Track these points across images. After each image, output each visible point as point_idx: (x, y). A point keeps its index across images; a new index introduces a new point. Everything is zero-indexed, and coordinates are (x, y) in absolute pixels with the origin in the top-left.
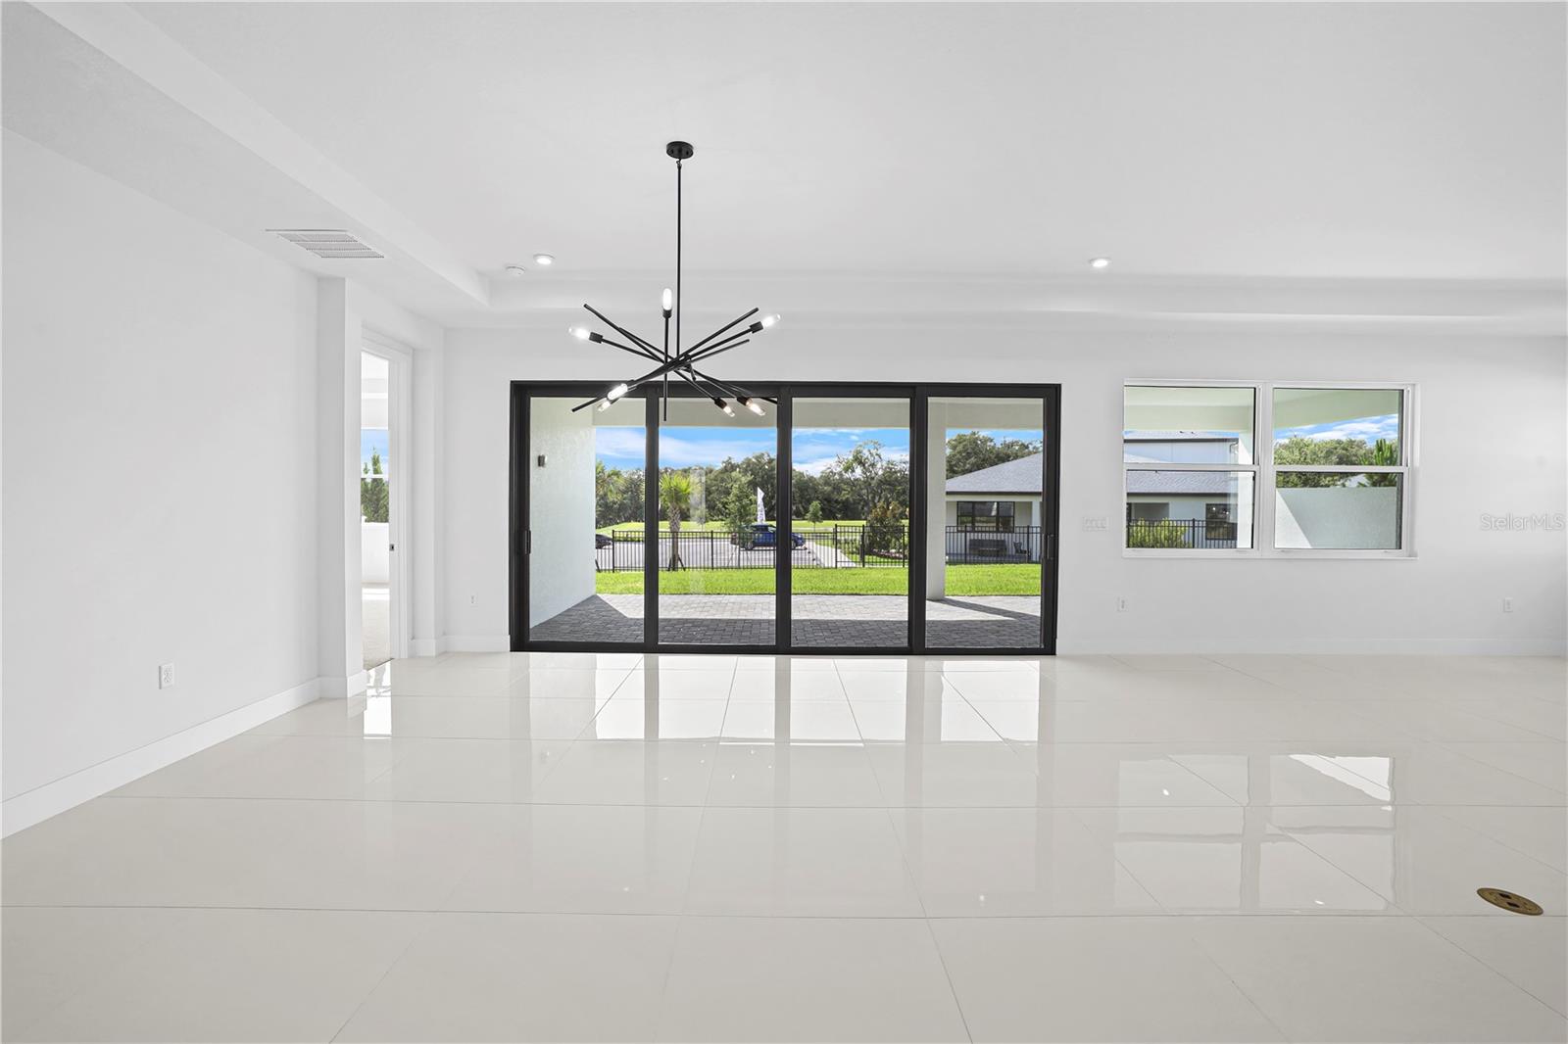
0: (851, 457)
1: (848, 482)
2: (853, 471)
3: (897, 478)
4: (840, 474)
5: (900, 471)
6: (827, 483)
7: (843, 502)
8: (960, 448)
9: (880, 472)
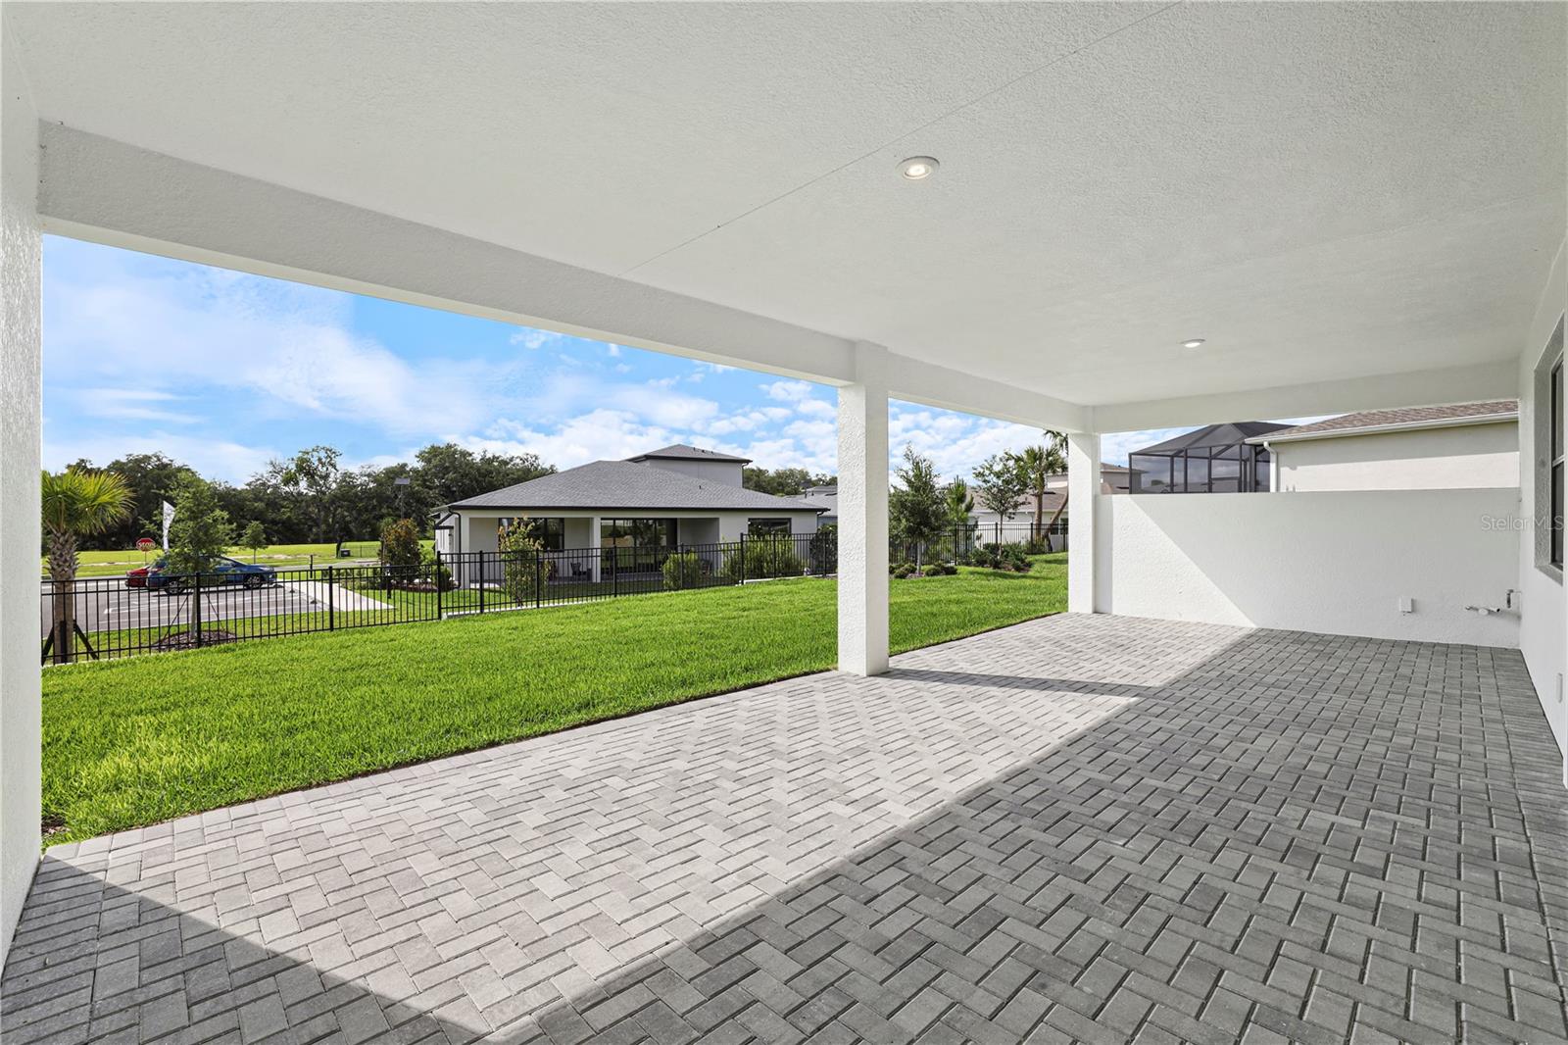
0: (293, 467)
1: (288, 496)
2: (297, 483)
3: (356, 494)
4: (276, 487)
5: (361, 485)
6: (257, 499)
7: (283, 523)
8: (435, 462)
9: (334, 486)
